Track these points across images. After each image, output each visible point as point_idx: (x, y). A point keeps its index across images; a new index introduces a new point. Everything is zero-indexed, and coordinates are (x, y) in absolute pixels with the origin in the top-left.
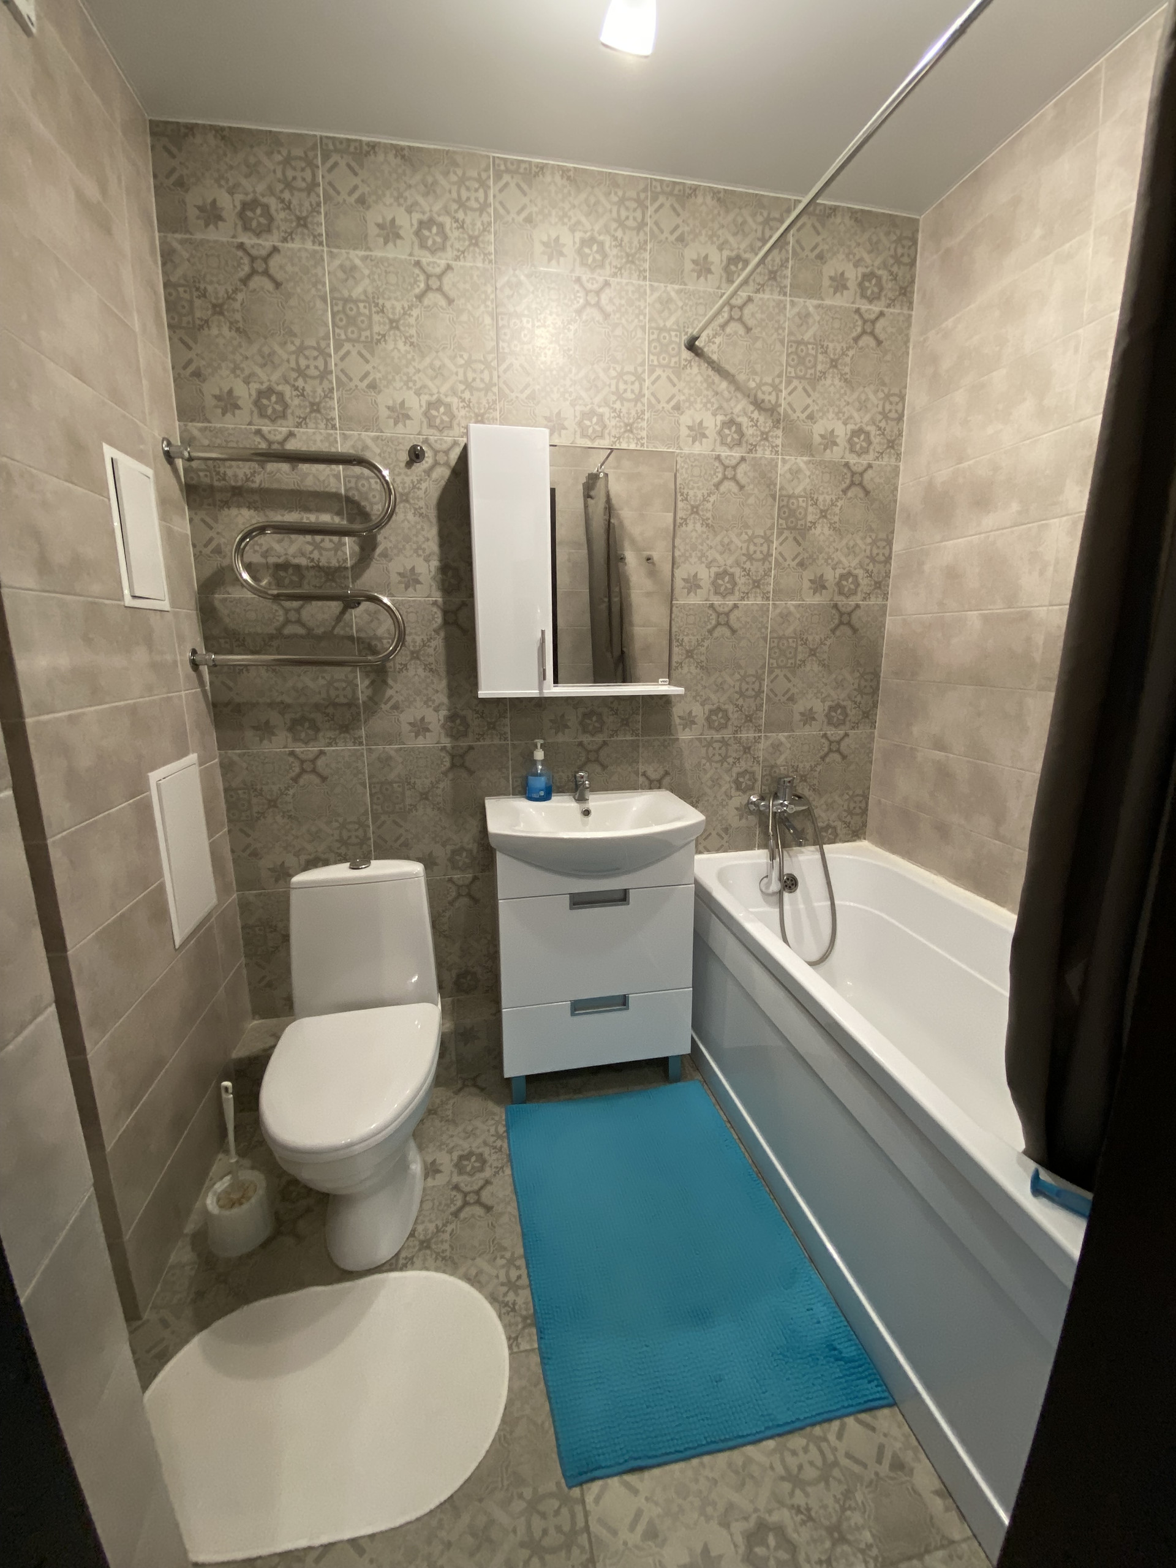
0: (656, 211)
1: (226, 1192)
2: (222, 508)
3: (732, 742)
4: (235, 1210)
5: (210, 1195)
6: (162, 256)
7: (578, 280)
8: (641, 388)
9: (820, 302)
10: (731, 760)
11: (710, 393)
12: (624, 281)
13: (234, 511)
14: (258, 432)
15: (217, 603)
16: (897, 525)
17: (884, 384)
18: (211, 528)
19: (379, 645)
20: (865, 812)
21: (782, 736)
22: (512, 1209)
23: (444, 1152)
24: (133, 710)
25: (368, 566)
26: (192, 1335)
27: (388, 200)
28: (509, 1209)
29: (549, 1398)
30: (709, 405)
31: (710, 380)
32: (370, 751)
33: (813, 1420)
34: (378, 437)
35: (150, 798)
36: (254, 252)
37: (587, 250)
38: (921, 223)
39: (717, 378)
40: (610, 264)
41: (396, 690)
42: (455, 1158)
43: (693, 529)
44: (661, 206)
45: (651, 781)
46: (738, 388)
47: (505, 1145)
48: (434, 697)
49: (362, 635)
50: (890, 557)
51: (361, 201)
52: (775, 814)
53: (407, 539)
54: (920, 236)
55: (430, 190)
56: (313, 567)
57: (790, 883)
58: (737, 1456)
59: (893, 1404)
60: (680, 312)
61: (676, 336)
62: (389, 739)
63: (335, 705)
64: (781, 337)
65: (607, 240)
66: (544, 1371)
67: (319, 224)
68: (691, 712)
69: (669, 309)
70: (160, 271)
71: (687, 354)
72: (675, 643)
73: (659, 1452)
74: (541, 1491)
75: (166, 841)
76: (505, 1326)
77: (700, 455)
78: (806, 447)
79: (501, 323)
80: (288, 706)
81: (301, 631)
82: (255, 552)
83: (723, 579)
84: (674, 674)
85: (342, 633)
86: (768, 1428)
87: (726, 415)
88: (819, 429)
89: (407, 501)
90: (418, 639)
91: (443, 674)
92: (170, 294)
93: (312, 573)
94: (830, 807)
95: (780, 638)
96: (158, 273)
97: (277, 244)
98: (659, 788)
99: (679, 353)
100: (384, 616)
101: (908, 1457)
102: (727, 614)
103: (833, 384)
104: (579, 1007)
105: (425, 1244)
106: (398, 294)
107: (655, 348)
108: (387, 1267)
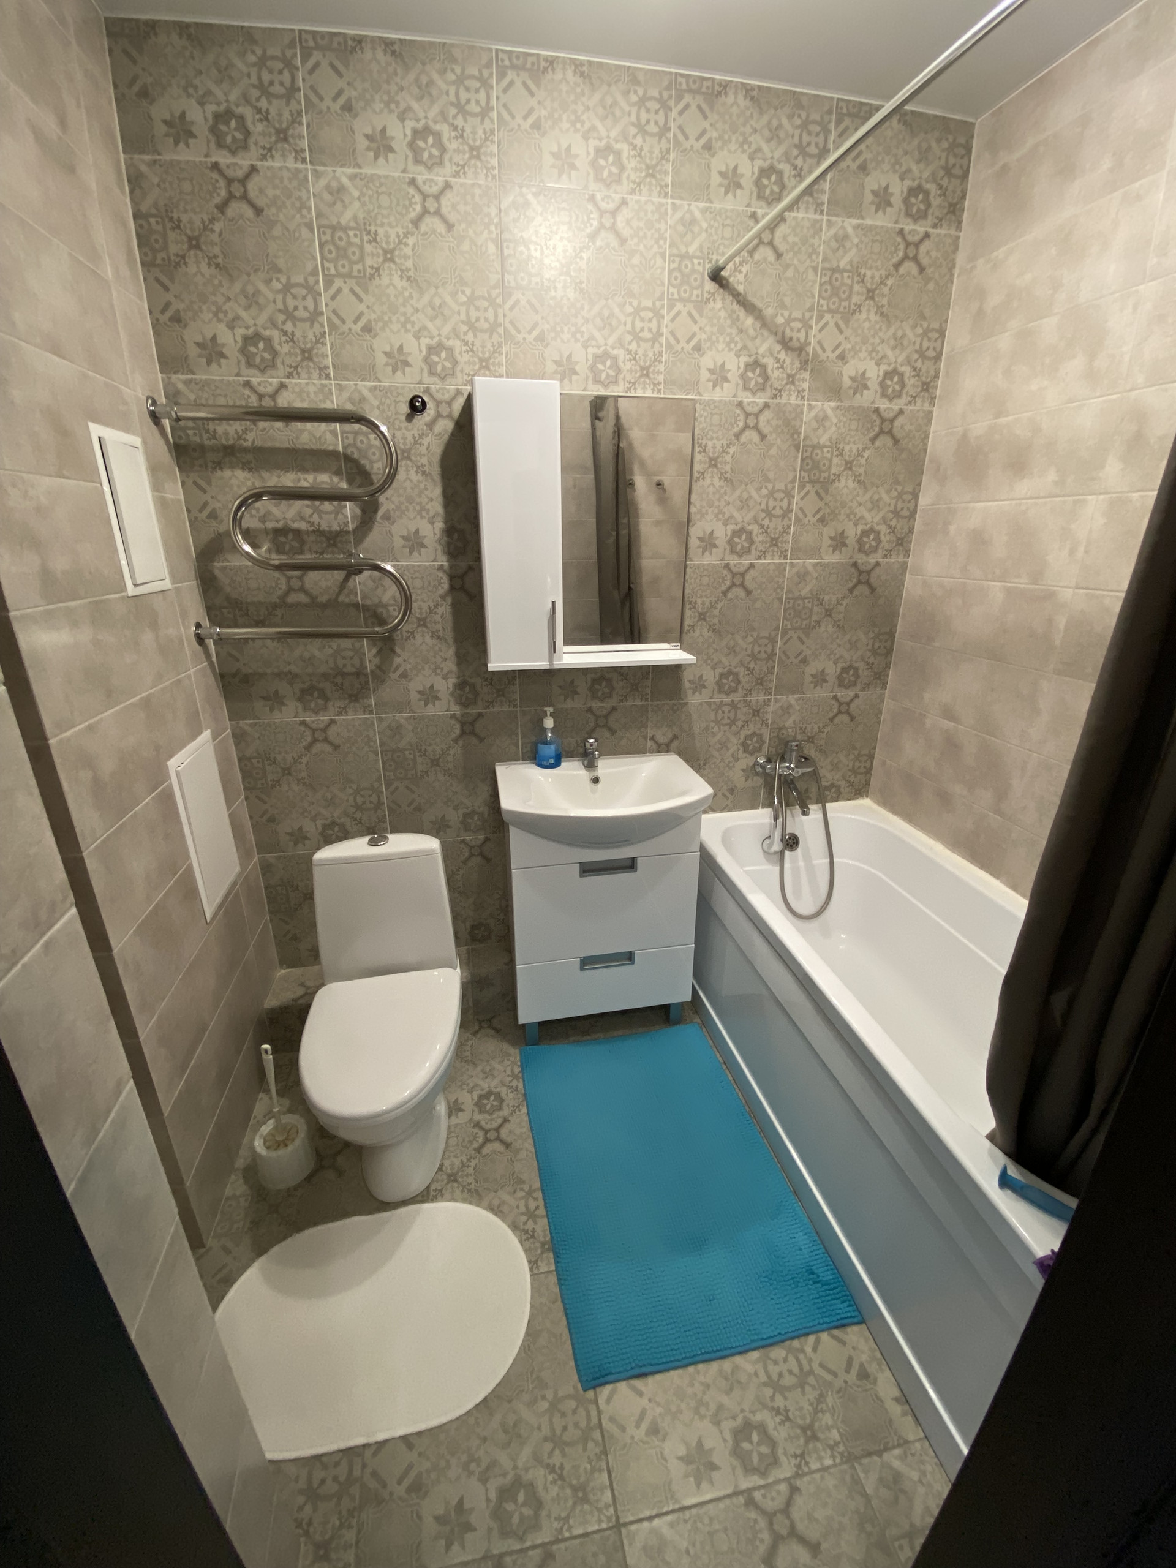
0: (681, 113)
1: (271, 1134)
2: (214, 469)
3: (741, 705)
4: (282, 1152)
5: (257, 1137)
6: (129, 181)
7: (592, 198)
8: (659, 327)
9: (859, 221)
10: (740, 723)
11: (734, 331)
12: (643, 199)
13: (227, 473)
14: (247, 384)
15: (217, 572)
16: (925, 478)
17: (924, 318)
18: (205, 492)
19: (384, 612)
20: (869, 771)
21: (792, 699)
22: (529, 1145)
23: (465, 1092)
24: (146, 703)
25: (370, 529)
26: (253, 1260)
27: (378, 106)
28: (527, 1145)
29: (566, 1314)
30: (732, 345)
31: (735, 316)
32: (380, 719)
33: (792, 1334)
34: (375, 388)
35: (170, 787)
36: (230, 173)
37: (602, 162)
38: (977, 126)
39: (741, 312)
40: (628, 178)
41: (403, 659)
42: (476, 1098)
43: (710, 484)
44: (687, 107)
45: (659, 745)
46: (764, 325)
47: (521, 1086)
48: (442, 665)
49: (368, 602)
50: (914, 512)
51: (348, 108)
52: (780, 776)
53: (410, 500)
54: (975, 143)
55: (425, 91)
56: (313, 532)
57: (792, 842)
58: (727, 1365)
59: (861, 1322)
60: (704, 235)
61: (699, 263)
62: (399, 708)
63: (344, 675)
64: (814, 264)
65: (624, 147)
66: (561, 1290)
67: (301, 137)
68: (701, 677)
69: (692, 232)
70: (128, 200)
71: (710, 286)
72: (687, 606)
73: (661, 1361)
74: (560, 1394)
75: (190, 824)
76: (525, 1251)
77: (720, 401)
78: (834, 391)
79: (506, 252)
80: (296, 676)
81: (303, 598)
82: (252, 516)
83: (740, 537)
84: (686, 637)
85: (347, 600)
86: (753, 1341)
87: (750, 356)
88: (849, 370)
89: (409, 458)
90: (425, 606)
91: (451, 640)
92: (141, 226)
93: (312, 538)
94: (835, 767)
95: (795, 599)
96: (126, 204)
97: (254, 163)
98: (668, 751)
99: (702, 285)
100: (388, 582)
101: (872, 1368)
102: (743, 575)
103: (868, 319)
104: (587, 962)
105: (453, 1178)
106: (392, 219)
107: (676, 278)
108: (420, 1198)
